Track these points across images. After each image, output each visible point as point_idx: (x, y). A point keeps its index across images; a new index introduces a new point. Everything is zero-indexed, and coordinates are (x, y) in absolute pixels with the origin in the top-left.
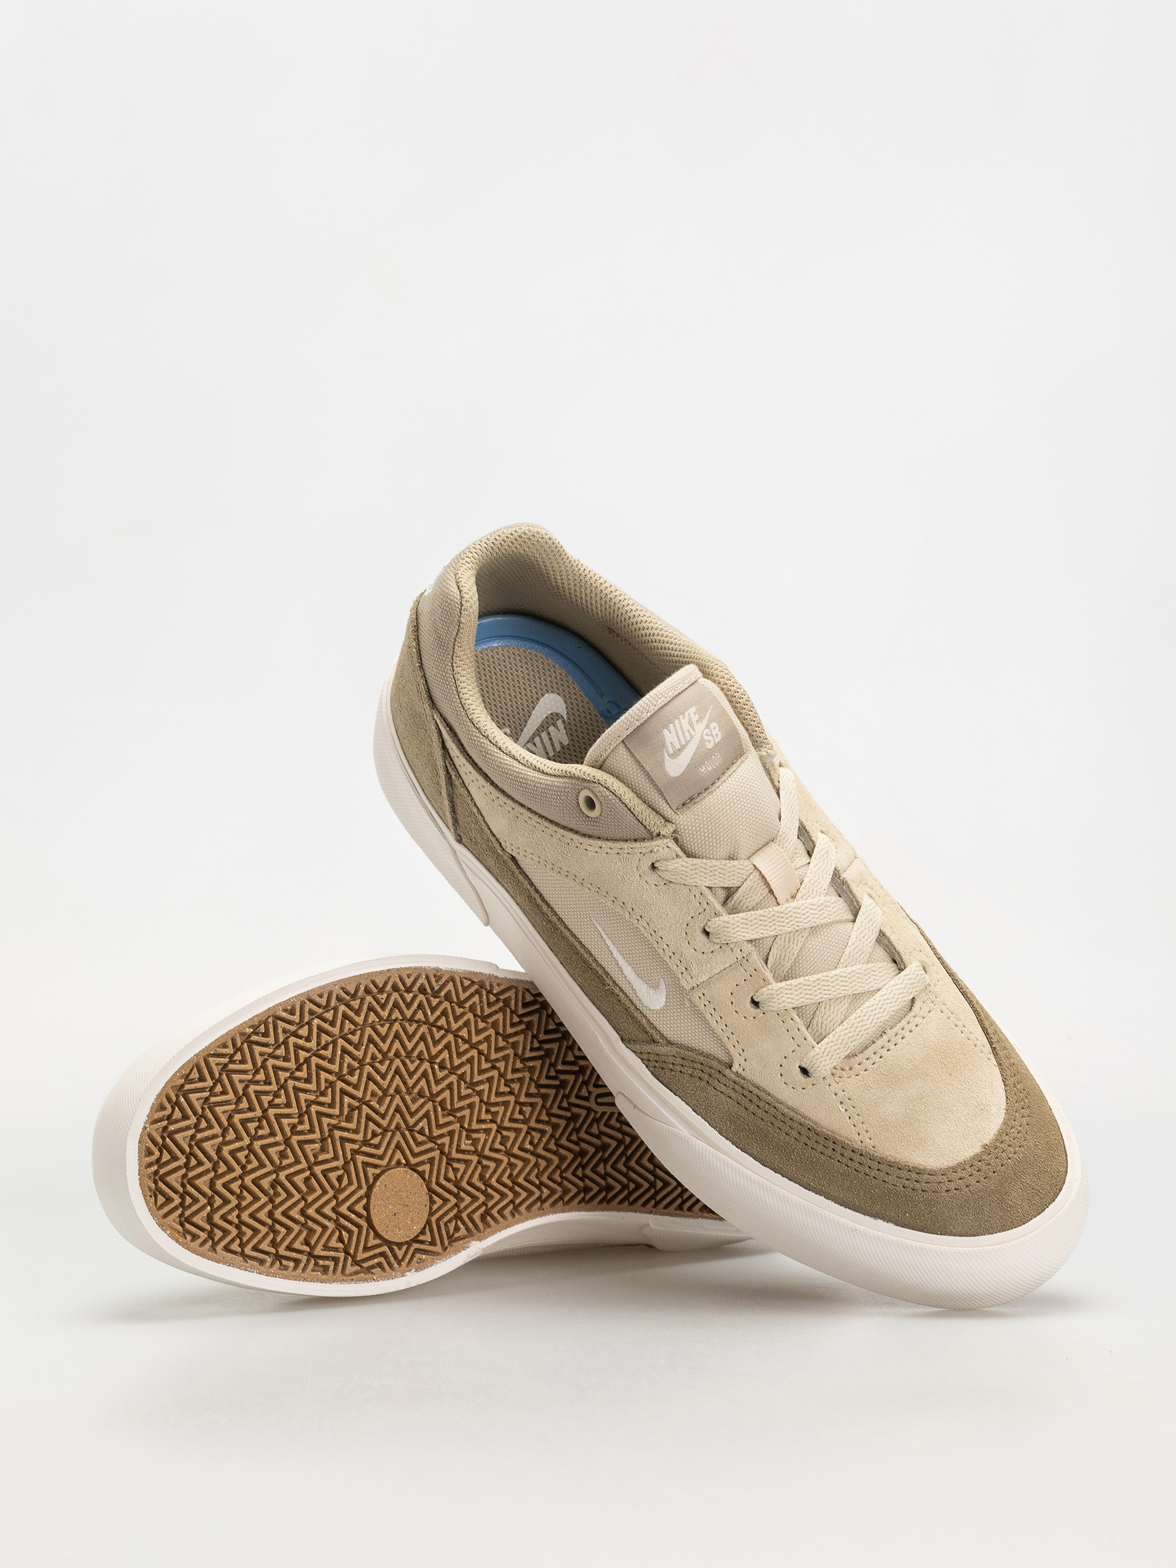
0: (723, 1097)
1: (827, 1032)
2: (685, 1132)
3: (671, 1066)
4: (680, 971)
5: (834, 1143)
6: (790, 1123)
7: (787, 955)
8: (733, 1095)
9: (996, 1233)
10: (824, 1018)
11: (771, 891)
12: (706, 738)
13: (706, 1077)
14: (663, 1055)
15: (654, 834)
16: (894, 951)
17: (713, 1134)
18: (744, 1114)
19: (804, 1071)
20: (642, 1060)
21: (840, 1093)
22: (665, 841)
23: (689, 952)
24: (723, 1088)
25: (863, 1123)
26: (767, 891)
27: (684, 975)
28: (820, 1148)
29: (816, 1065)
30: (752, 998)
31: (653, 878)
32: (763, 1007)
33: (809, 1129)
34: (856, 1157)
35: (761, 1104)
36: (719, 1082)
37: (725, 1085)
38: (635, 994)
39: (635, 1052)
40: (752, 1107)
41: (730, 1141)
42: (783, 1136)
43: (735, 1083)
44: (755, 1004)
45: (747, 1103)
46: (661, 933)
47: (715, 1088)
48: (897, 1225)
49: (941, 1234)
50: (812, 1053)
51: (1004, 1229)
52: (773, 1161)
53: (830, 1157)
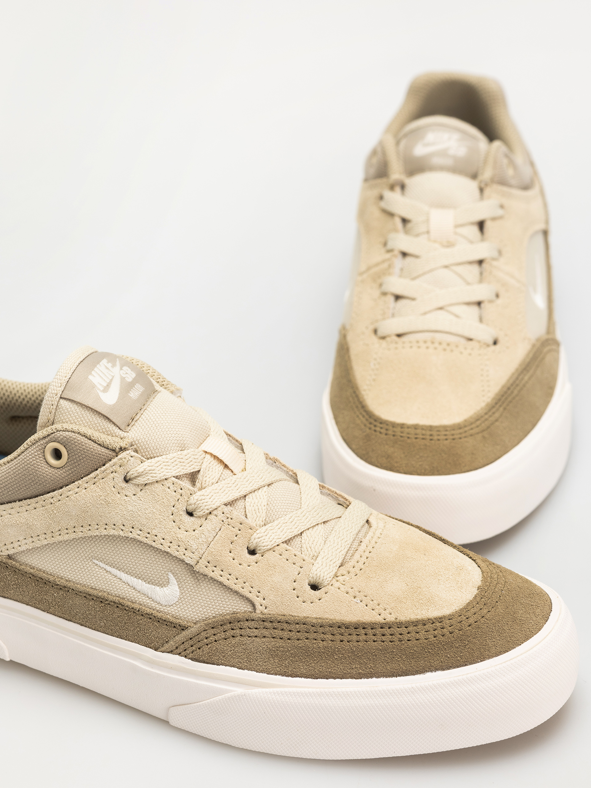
0: (258, 639)
1: (318, 552)
2: (239, 690)
3: (206, 641)
4: (182, 553)
5: (364, 628)
6: (321, 630)
7: (260, 508)
8: (266, 633)
9: (523, 643)
10: (310, 543)
11: (226, 466)
12: (124, 376)
13: (238, 632)
14: (194, 637)
15: (117, 449)
16: (336, 495)
17: (263, 677)
18: (280, 643)
19: (314, 587)
20: (179, 654)
21: (350, 590)
22: (127, 452)
23: (182, 534)
24: (256, 632)
25: (379, 605)
26: (222, 467)
27: (186, 555)
28: (354, 637)
29: (322, 576)
30: (247, 548)
31: (130, 488)
32: (260, 550)
33: (339, 627)
34: (387, 631)
35: (292, 627)
36: (250, 628)
37: (256, 628)
38: (153, 600)
39: (171, 652)
40: (286, 634)
41: (279, 675)
42: (321, 644)
43: (264, 621)
44: (252, 552)
45: (280, 633)
46: (154, 532)
47: (249, 637)
48: (443, 670)
49: (481, 661)
50: (314, 568)
51: (527, 638)
52: (321, 670)
53: (366, 641)
